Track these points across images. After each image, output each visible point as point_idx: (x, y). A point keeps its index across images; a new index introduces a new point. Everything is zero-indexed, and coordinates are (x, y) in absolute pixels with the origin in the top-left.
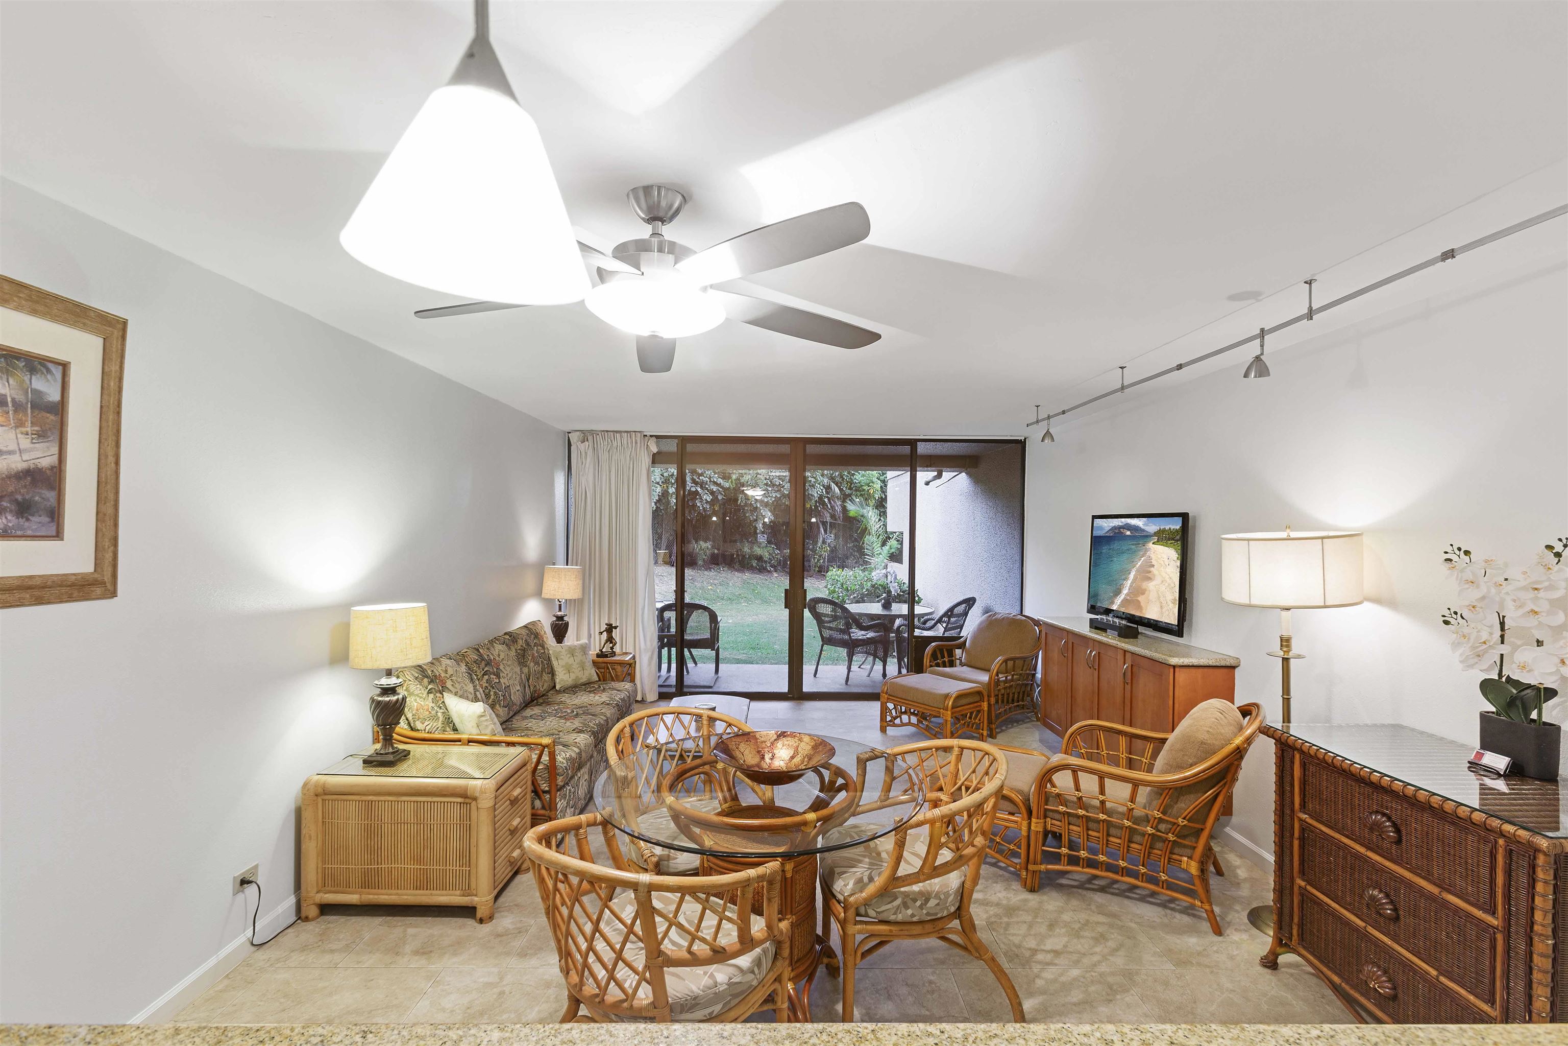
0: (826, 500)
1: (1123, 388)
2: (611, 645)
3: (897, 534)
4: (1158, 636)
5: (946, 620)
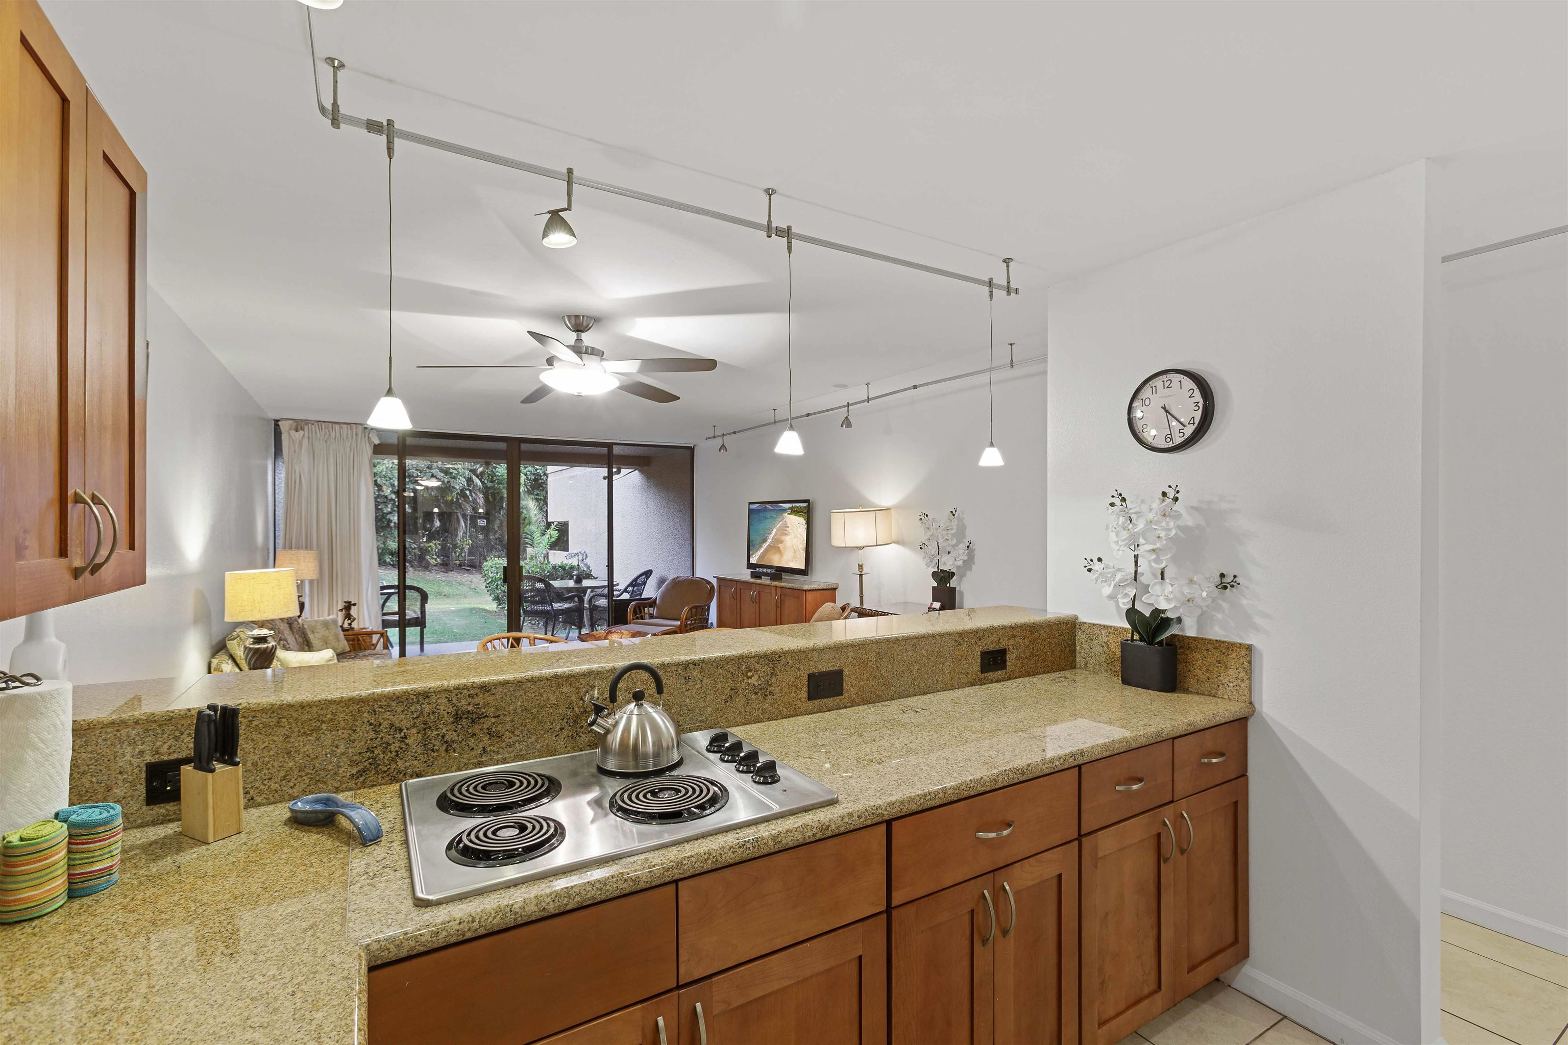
0: (468, 492)
1: (775, 422)
2: (350, 621)
3: (555, 524)
4: (793, 578)
5: (630, 589)
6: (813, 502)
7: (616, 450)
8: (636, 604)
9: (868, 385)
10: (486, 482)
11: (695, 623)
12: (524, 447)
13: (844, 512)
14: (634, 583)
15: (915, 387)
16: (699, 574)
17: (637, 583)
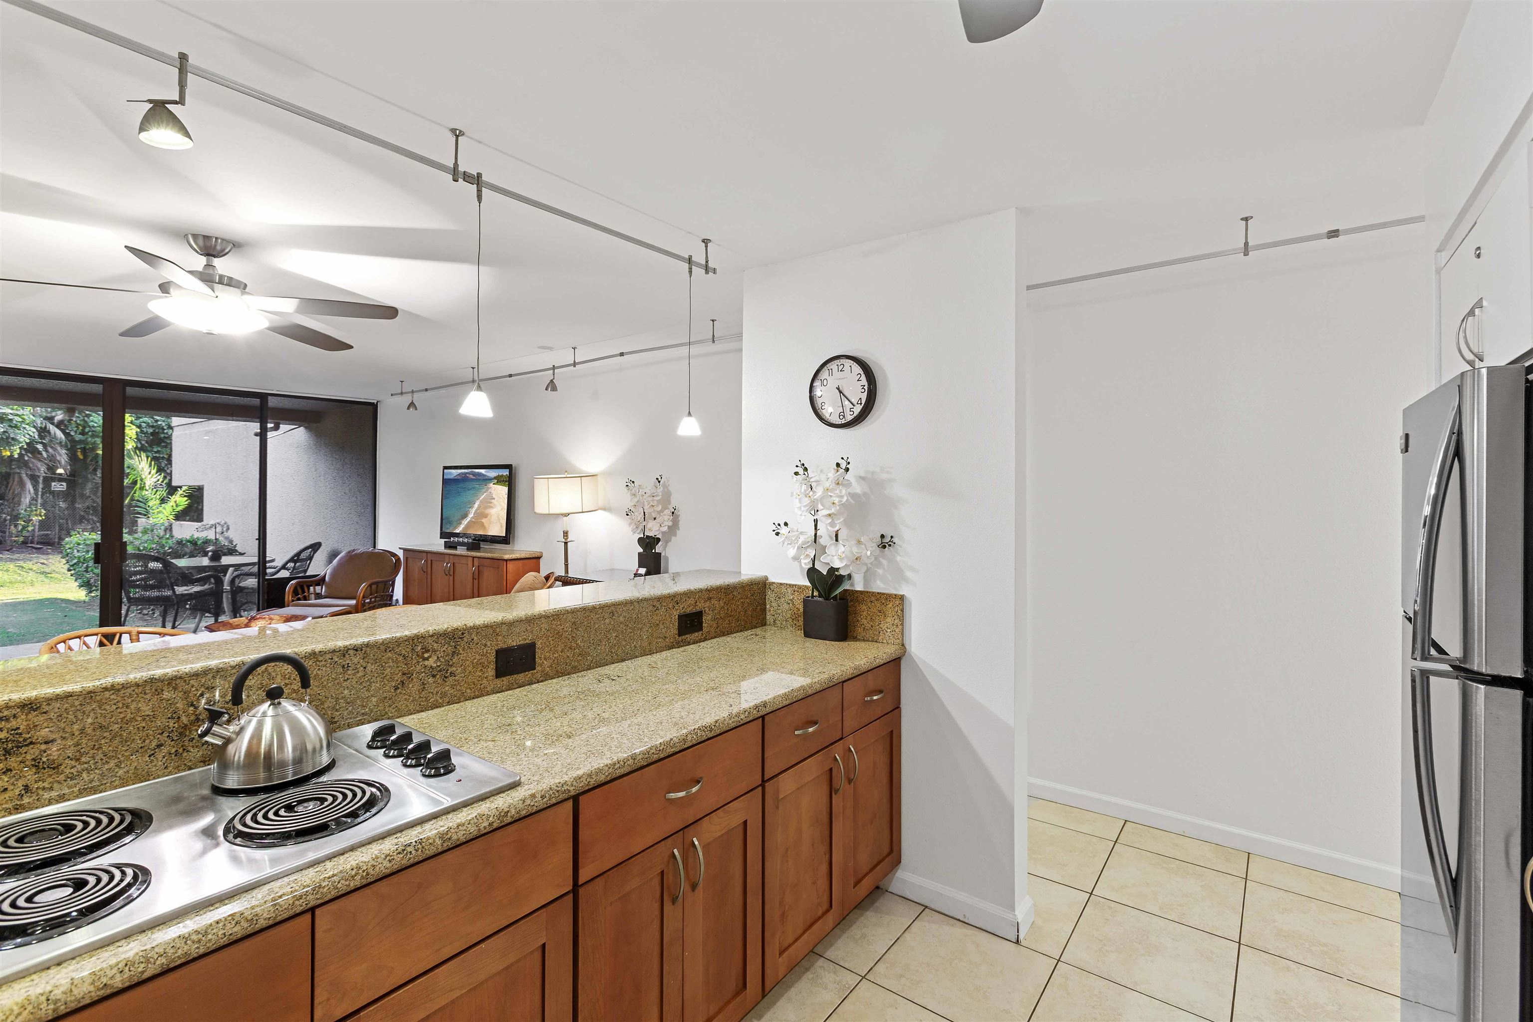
0: (40, 447)
3: (184, 488)
4: (493, 547)
5: (291, 565)
6: (515, 467)
7: (272, 402)
8: (297, 583)
9: (574, 349)
10: (72, 433)
11: (375, 602)
12: (130, 391)
13: (548, 478)
14: (295, 559)
15: (622, 354)
16: (382, 545)
17: (300, 559)
